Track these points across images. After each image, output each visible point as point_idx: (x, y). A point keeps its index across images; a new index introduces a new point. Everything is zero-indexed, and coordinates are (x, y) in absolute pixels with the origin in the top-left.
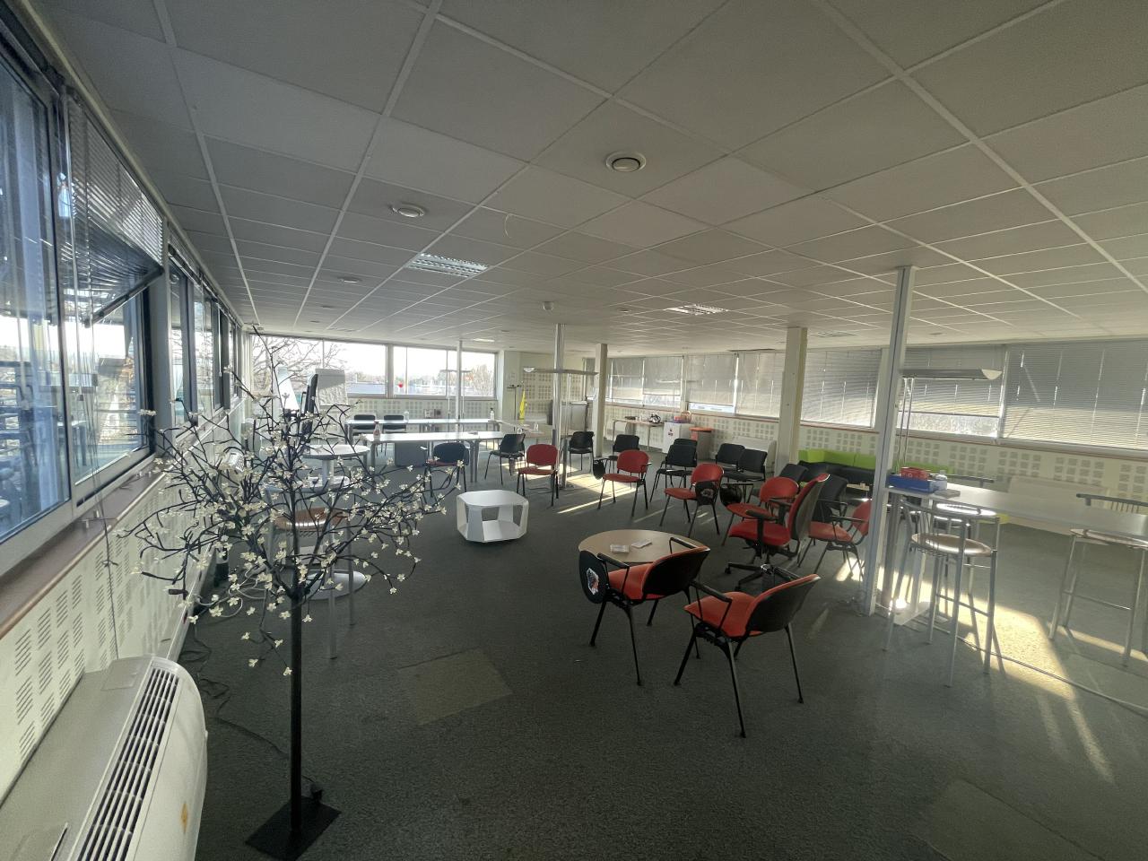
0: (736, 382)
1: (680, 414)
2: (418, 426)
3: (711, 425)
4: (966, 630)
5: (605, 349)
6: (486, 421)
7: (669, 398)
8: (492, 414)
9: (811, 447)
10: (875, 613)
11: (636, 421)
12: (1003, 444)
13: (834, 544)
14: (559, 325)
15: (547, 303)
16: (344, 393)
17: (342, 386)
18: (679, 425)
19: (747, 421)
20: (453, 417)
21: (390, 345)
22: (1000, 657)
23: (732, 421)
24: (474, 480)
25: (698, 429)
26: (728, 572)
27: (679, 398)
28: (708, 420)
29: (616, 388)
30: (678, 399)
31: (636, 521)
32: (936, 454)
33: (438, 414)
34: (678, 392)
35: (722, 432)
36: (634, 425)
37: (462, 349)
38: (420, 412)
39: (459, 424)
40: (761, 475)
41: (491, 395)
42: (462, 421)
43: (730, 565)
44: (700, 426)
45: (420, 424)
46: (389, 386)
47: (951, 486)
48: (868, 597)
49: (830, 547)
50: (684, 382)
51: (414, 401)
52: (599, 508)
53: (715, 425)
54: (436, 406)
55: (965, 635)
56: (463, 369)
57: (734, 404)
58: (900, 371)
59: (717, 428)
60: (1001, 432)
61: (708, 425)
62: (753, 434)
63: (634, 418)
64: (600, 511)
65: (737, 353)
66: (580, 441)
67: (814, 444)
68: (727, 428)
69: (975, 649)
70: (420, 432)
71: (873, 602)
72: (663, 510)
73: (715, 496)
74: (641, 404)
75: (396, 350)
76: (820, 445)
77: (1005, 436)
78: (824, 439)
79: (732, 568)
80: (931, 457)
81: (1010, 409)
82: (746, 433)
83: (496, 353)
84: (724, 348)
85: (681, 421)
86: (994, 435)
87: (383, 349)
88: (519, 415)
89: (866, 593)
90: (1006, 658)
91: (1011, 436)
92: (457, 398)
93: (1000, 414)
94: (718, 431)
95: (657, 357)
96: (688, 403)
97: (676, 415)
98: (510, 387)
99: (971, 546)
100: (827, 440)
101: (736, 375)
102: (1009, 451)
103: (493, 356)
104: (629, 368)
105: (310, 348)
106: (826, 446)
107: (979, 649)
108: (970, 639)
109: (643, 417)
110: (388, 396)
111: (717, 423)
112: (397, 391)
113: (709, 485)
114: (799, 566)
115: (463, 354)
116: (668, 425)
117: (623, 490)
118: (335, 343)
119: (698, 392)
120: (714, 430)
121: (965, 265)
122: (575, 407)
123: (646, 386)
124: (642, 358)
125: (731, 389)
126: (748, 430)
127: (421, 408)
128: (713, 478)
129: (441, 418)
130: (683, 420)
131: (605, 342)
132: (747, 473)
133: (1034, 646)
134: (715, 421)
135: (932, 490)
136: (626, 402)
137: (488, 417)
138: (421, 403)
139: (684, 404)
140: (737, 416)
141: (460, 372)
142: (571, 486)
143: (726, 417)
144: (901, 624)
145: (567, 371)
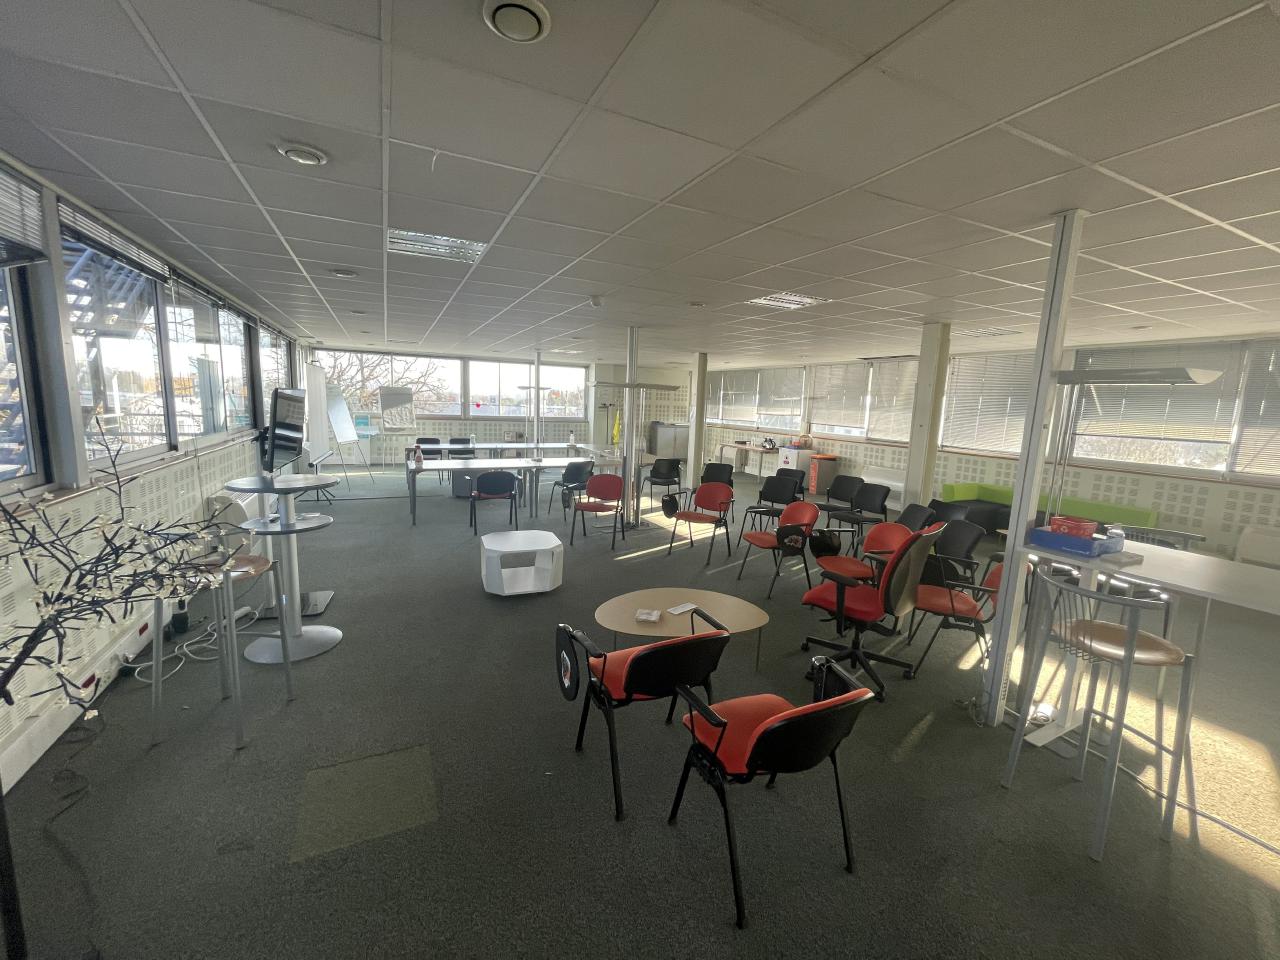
0: (869, 399)
1: (798, 438)
2: (488, 451)
3: (836, 451)
4: (1142, 760)
5: (704, 358)
6: (564, 445)
7: (787, 418)
8: (572, 437)
9: (961, 480)
10: (1003, 723)
11: (747, 447)
12: (1233, 480)
13: (951, 620)
14: (632, 328)
15: (595, 297)
16: (411, 413)
17: (408, 406)
18: (796, 451)
19: (881, 448)
20: (532, 441)
21: (465, 360)
22: (1193, 812)
23: (862, 447)
24: (534, 515)
25: (818, 456)
26: (805, 648)
27: (800, 418)
28: (833, 445)
29: (727, 407)
30: (798, 420)
31: (709, 573)
32: (1134, 492)
33: (520, 437)
34: (797, 412)
35: (850, 461)
36: (747, 451)
37: (541, 363)
38: (500, 435)
39: (538, 449)
40: (882, 517)
41: (581, 416)
42: (541, 445)
43: (809, 640)
44: (823, 453)
45: (491, 449)
46: (465, 406)
47: (1131, 546)
48: (993, 701)
49: (945, 625)
50: (805, 398)
51: (493, 423)
52: (669, 553)
53: (841, 452)
54: (518, 429)
55: (1140, 769)
56: (541, 386)
57: (866, 426)
58: (1054, 374)
59: (843, 456)
60: (1233, 464)
61: (832, 451)
62: (887, 463)
63: (744, 443)
64: (669, 558)
65: (869, 361)
66: (663, 470)
67: (966, 477)
68: (856, 454)
69: (1152, 794)
70: (490, 458)
71: (1002, 705)
72: (742, 561)
73: (804, 544)
74: (755, 425)
75: (473, 364)
76: (973, 478)
77: (1238, 469)
78: (979, 471)
79: (810, 644)
80: (1126, 496)
81: (1249, 432)
82: (879, 461)
83: (587, 367)
84: (853, 356)
85: (798, 447)
86: (1221, 467)
87: (457, 363)
88: (613, 438)
89: (990, 695)
90: (1204, 816)
91: (1247, 470)
92: (535, 420)
93: (1233, 439)
94: (846, 459)
95: (775, 369)
96: (810, 425)
97: (795, 440)
98: (603, 407)
99: (1150, 645)
100: (982, 472)
101: (869, 389)
102: (1242, 490)
103: (583, 370)
104: (742, 384)
105: (407, 367)
106: (982, 479)
107: (1160, 795)
108: (1148, 777)
109: (755, 442)
110: (464, 418)
111: (844, 450)
112: (473, 412)
113: (796, 530)
114: (909, 644)
115: (542, 368)
116: (783, 452)
117: (702, 531)
118: (433, 360)
119: (823, 411)
120: (840, 458)
121: (1221, 228)
122: (678, 430)
123: (760, 404)
124: (756, 371)
125: (863, 407)
126: (882, 458)
127: (500, 430)
128: (806, 521)
129: (523, 442)
130: (803, 445)
131: (704, 351)
132: (866, 514)
133: (1255, 797)
134: (841, 446)
135: (1096, 552)
136: (739, 424)
137: (568, 441)
138: (500, 425)
139: (805, 425)
140: (870, 441)
141: (538, 389)
142: (646, 524)
143: (856, 441)
144: (1040, 745)
145: (640, 386)
